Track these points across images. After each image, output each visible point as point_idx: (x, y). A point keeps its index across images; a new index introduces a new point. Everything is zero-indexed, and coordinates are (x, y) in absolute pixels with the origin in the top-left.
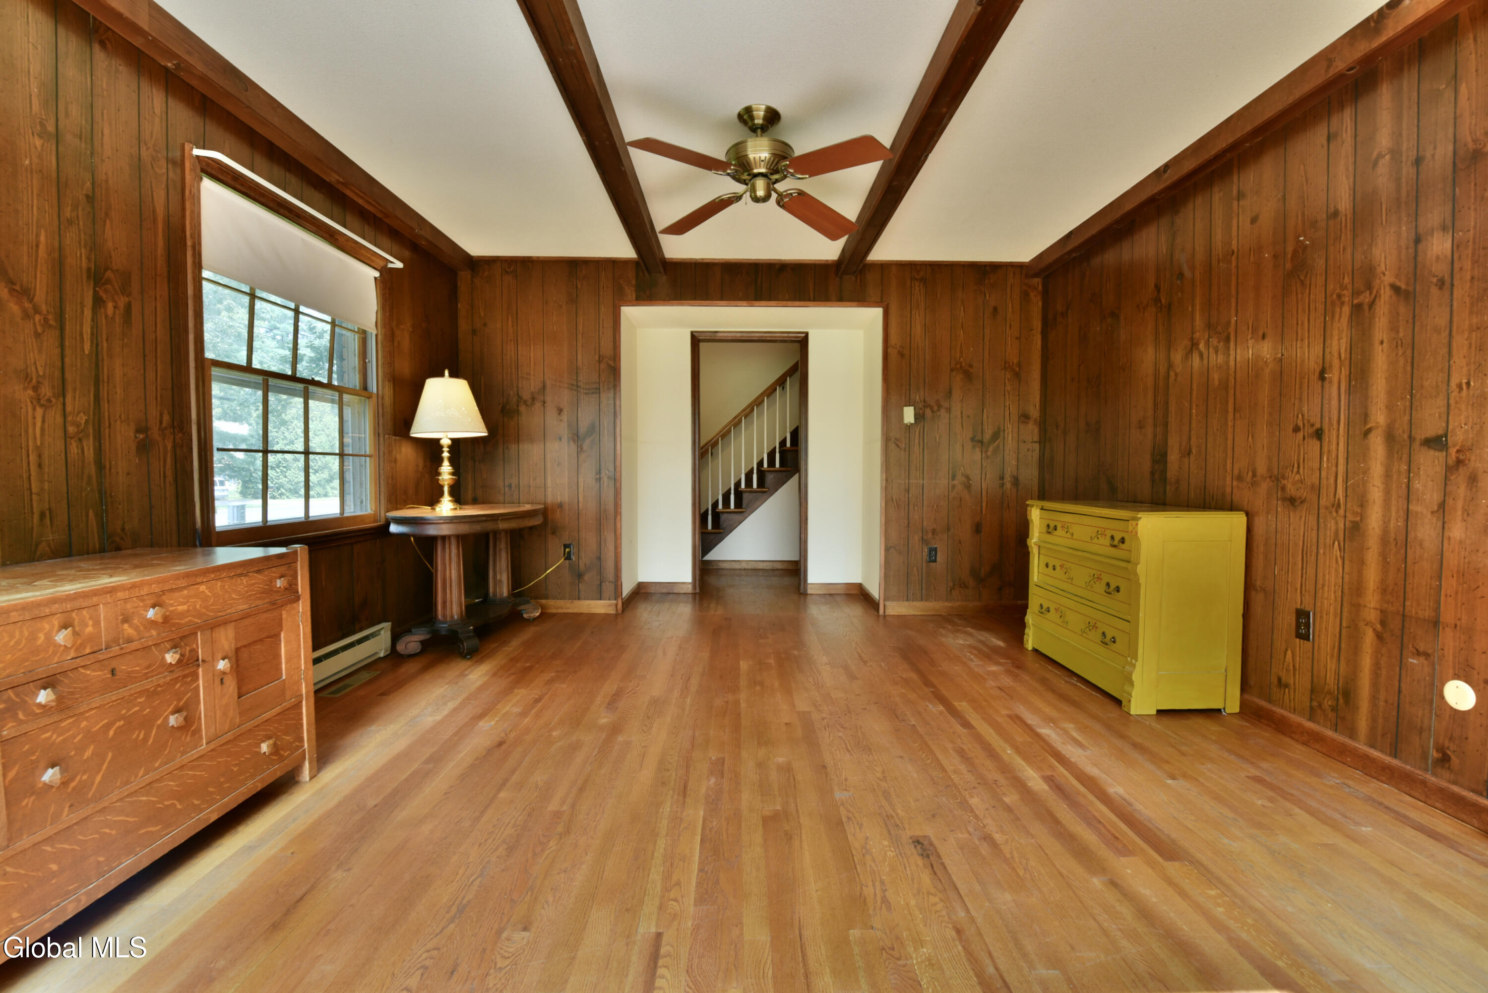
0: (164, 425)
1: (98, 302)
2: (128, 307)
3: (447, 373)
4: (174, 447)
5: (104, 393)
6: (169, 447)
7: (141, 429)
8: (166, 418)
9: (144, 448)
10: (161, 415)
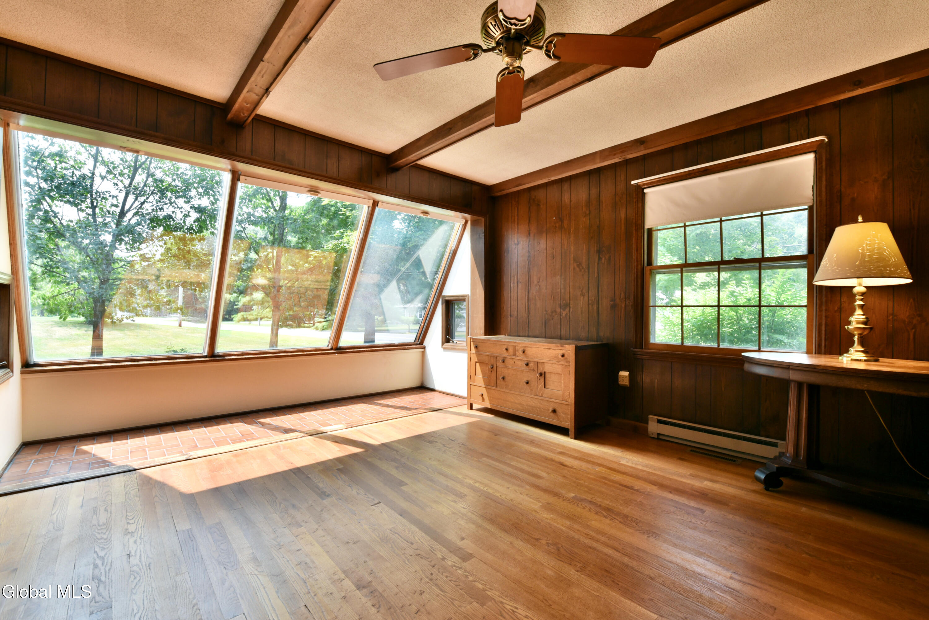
0: (622, 297)
1: (600, 259)
2: (610, 256)
3: (860, 219)
4: (625, 306)
5: (600, 290)
6: (623, 306)
7: (613, 300)
8: (622, 295)
9: (614, 307)
10: (621, 294)
